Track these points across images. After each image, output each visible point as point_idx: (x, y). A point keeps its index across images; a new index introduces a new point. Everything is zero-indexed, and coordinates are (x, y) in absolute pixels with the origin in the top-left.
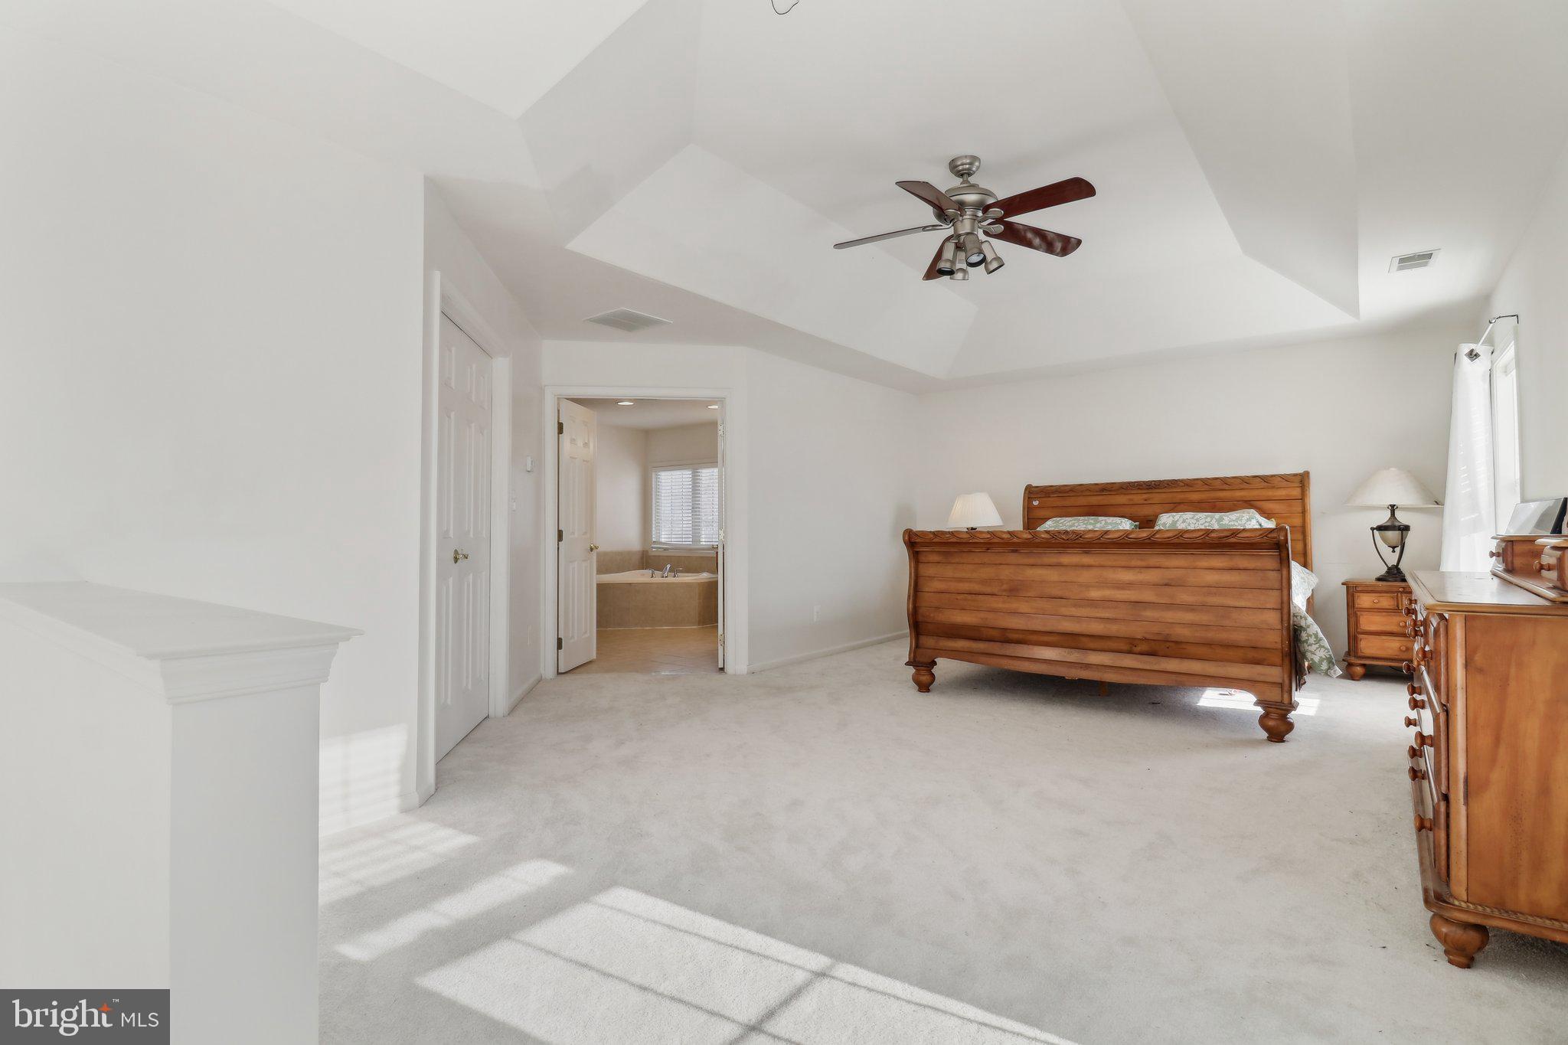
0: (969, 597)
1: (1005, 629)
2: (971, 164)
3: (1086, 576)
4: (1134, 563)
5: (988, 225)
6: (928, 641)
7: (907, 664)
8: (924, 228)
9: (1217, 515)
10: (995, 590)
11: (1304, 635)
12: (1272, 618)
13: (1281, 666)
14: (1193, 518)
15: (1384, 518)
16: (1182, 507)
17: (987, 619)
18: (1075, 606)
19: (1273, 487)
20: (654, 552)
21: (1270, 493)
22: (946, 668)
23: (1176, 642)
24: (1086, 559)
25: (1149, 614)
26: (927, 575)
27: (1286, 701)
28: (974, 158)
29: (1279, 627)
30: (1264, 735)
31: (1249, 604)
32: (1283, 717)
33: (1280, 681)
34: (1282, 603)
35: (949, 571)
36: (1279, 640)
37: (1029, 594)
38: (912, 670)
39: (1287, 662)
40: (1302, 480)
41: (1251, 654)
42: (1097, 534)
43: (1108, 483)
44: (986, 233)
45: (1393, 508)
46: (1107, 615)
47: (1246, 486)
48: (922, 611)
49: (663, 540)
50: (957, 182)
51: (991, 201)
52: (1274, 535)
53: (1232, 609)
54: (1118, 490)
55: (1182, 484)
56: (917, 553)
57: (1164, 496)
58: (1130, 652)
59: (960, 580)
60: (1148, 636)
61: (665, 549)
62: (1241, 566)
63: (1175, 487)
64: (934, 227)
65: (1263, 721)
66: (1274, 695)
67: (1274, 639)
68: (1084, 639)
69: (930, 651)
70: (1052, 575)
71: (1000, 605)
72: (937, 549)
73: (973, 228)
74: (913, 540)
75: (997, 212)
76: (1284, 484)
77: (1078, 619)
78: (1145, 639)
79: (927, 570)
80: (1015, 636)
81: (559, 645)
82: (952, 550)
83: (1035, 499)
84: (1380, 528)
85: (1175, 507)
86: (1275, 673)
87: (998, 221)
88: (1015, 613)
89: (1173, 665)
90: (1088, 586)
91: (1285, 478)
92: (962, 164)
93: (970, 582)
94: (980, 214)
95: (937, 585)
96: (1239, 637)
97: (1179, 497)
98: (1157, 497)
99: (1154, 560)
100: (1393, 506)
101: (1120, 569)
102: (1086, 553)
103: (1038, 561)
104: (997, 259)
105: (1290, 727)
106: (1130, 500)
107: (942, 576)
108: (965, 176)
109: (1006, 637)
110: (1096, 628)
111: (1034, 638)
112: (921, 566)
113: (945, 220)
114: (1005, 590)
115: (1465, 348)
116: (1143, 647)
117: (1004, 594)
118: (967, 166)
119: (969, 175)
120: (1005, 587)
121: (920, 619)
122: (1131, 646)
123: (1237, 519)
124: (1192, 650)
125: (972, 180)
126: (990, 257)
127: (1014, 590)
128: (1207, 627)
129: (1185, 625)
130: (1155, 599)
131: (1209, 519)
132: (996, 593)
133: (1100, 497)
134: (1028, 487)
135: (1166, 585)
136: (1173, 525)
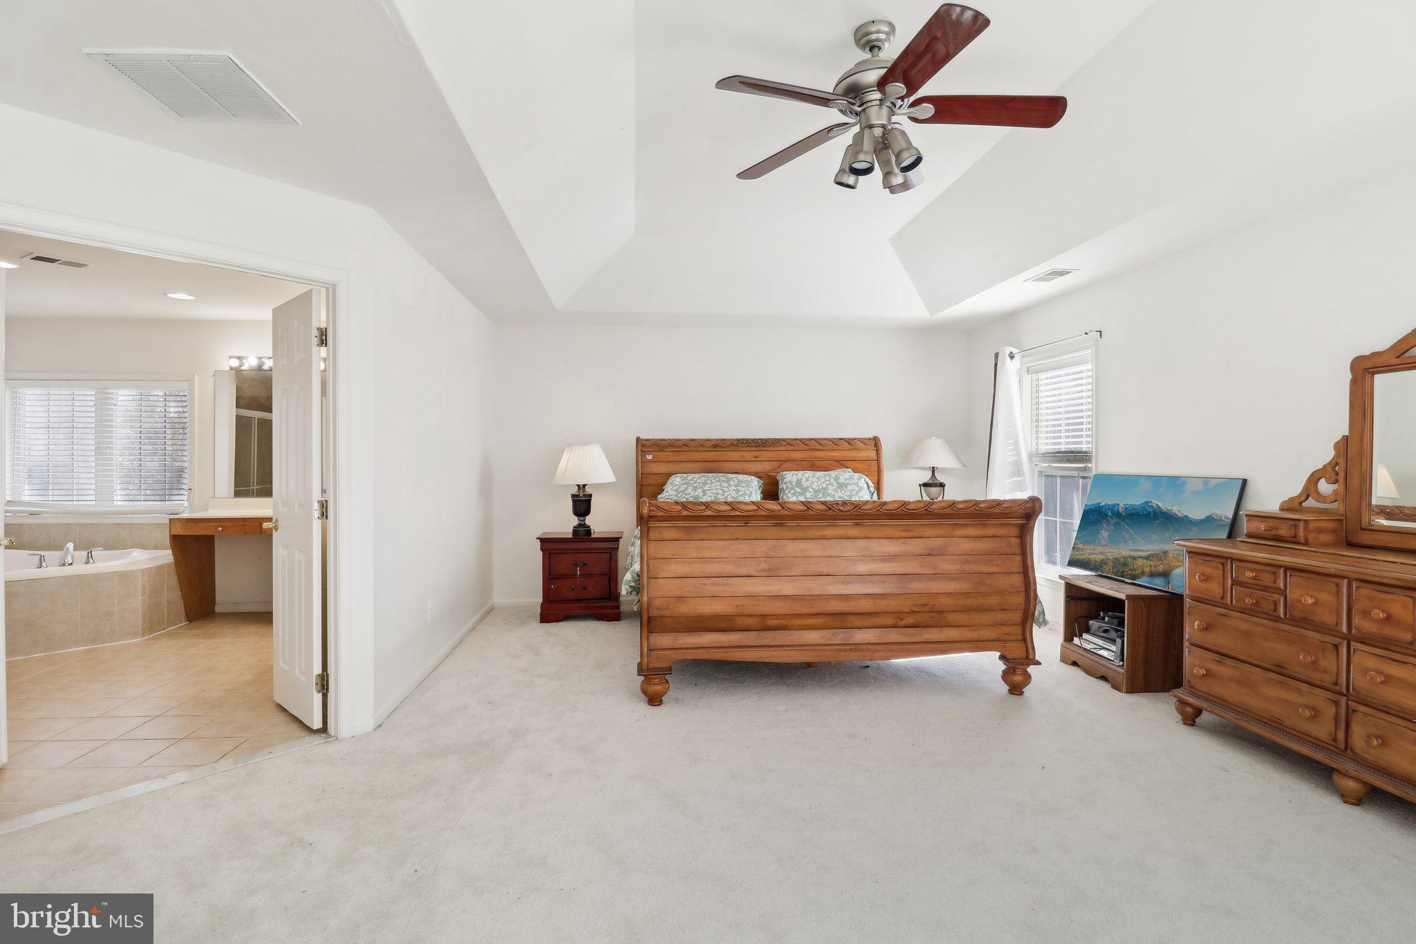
0: (720, 580)
1: (764, 616)
4: (898, 533)
6: (664, 640)
10: (752, 572)
12: (1017, 581)
13: (1021, 624)
14: (814, 477)
15: (926, 477)
16: (788, 464)
21: (854, 454)
23: (940, 612)
25: (916, 586)
26: (662, 556)
27: (1031, 656)
29: (1022, 589)
30: (1007, 689)
31: (999, 570)
32: (1024, 672)
33: (1021, 638)
34: (1025, 566)
35: (691, 550)
36: (1022, 601)
37: (792, 572)
38: (640, 681)
40: (876, 442)
43: (718, 440)
45: (934, 470)
46: (876, 590)
48: (657, 602)
56: (654, 528)
57: (771, 454)
58: (894, 626)
60: (914, 609)
62: (990, 534)
65: (1005, 675)
66: (1016, 651)
67: (1018, 599)
68: (851, 618)
69: (666, 652)
72: (681, 524)
74: (647, 514)
76: (864, 446)
77: (847, 597)
78: (912, 612)
79: (663, 550)
80: (774, 622)
82: (704, 524)
83: (647, 452)
84: (926, 485)
85: (792, 465)
86: (1017, 632)
88: (778, 597)
90: (852, 561)
91: (863, 441)
93: (723, 562)
95: (675, 568)
97: (784, 455)
99: (917, 531)
100: (933, 468)
102: (858, 524)
103: (801, 535)
105: (1028, 681)
106: (742, 457)
107: (682, 556)
109: (765, 624)
110: (865, 605)
111: (797, 622)
114: (763, 570)
115: (1008, 350)
116: (909, 620)
117: (763, 574)
120: (763, 566)
121: (654, 613)
122: (897, 620)
124: (952, 618)
127: (775, 570)
128: (967, 595)
129: (949, 594)
130: (919, 570)
131: (828, 478)
132: (753, 573)
133: (714, 453)
134: (638, 440)
135: (928, 555)
136: (799, 483)
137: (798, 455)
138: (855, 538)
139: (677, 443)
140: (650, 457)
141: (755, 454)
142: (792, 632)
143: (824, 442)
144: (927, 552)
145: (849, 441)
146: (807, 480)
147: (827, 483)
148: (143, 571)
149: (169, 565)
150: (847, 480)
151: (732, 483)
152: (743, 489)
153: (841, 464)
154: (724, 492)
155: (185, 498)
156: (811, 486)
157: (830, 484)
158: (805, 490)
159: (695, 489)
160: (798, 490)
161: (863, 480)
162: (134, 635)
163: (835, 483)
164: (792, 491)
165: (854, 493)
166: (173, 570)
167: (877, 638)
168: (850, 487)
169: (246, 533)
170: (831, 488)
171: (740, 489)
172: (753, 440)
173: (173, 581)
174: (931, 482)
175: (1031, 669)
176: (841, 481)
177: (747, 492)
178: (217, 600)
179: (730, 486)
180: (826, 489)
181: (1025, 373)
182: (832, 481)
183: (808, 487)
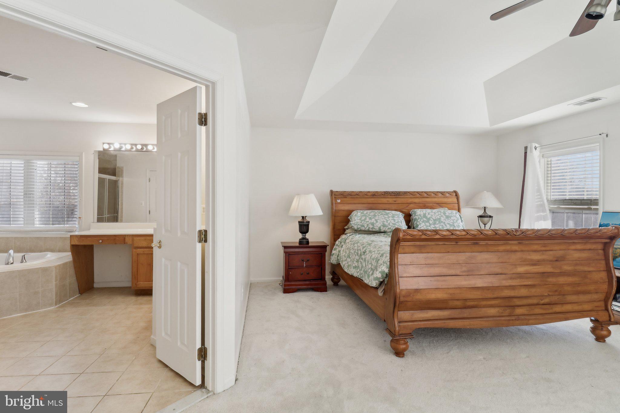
3: (514, 258)
6: (406, 316)
14: (432, 212)
15: (481, 213)
18: (510, 279)
21: (445, 200)
23: (563, 295)
26: (400, 262)
31: (594, 269)
32: (607, 329)
35: (421, 259)
40: (456, 195)
43: (374, 192)
45: (485, 208)
46: (530, 283)
48: (404, 293)
53: (587, 272)
54: (380, 195)
56: (399, 246)
57: (402, 199)
58: (537, 304)
62: (588, 248)
66: (602, 317)
68: (515, 300)
69: (408, 323)
71: (463, 283)
77: (513, 287)
78: (549, 295)
83: (338, 199)
84: (481, 216)
95: (413, 271)
97: (410, 200)
100: (485, 207)
106: (388, 201)
111: (484, 303)
115: (533, 145)
116: (547, 301)
121: (402, 299)
127: (471, 271)
129: (569, 285)
130: (552, 270)
131: (439, 213)
132: (458, 273)
133: (373, 199)
134: (332, 192)
135: (556, 261)
136: (425, 216)
137: (416, 200)
138: (516, 251)
139: (353, 193)
140: (339, 201)
141: (394, 199)
142: (480, 309)
143: (430, 193)
144: (555, 259)
145: (442, 193)
146: (429, 214)
147: (440, 216)
148: (56, 267)
149: (70, 262)
153: (439, 205)
155: (77, 223)
156: (432, 218)
158: (429, 219)
159: (370, 219)
160: (425, 219)
161: (458, 214)
162: (51, 305)
163: (444, 216)
164: (422, 220)
165: (455, 221)
166: (72, 265)
167: (528, 312)
168: (452, 218)
169: (116, 244)
170: (442, 218)
172: (392, 192)
173: (71, 271)
174: (483, 215)
176: (447, 214)
177: (399, 221)
178: (95, 280)
179: (389, 217)
180: (440, 219)
181: (541, 157)
182: (442, 214)
183: (430, 218)
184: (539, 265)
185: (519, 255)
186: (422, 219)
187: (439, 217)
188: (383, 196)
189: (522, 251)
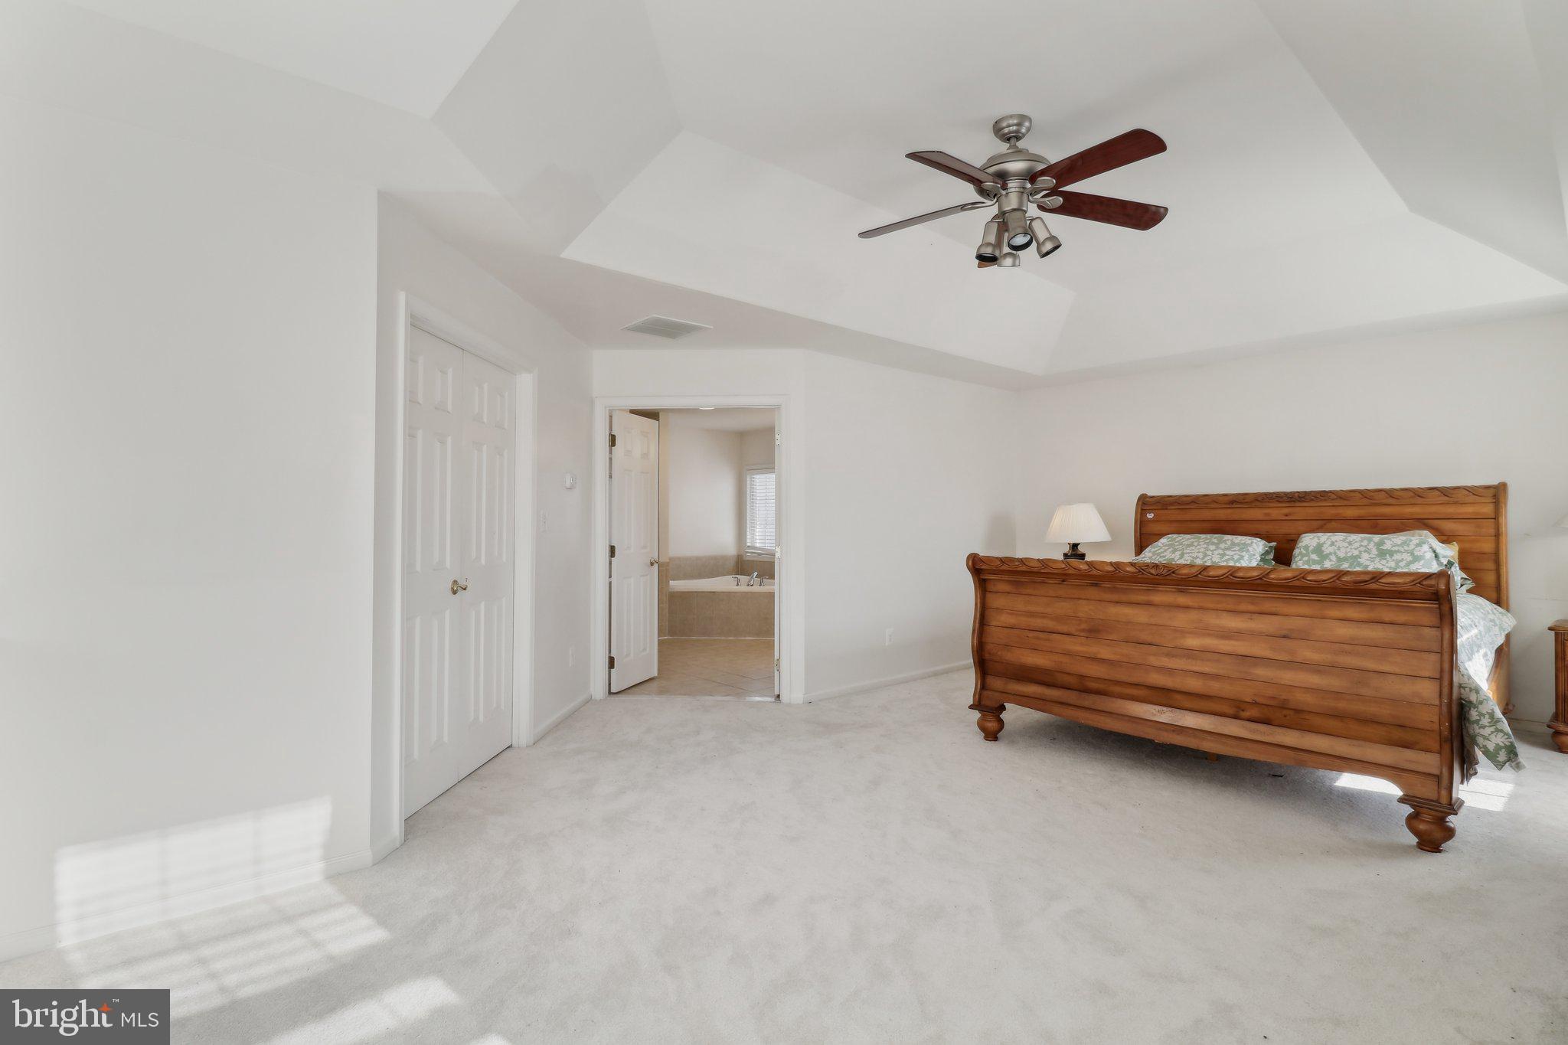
0: (1041, 635)
1: (1082, 677)
2: (1019, 125)
3: (1181, 620)
4: (1243, 607)
5: (1042, 197)
6: (996, 683)
7: (971, 707)
8: (963, 207)
9: (1377, 538)
10: (1073, 630)
11: (1474, 714)
12: (1428, 690)
13: (1440, 753)
14: (1344, 540)
16: (1334, 524)
17: (1061, 662)
18: (1168, 655)
19: (1456, 503)
20: (749, 557)
21: (1451, 510)
22: (1014, 714)
23: (1297, 711)
24: (1182, 599)
25: (1261, 672)
26: (995, 606)
27: (1444, 800)
28: (1023, 118)
29: (1437, 702)
30: (1414, 840)
31: (1397, 670)
32: (1441, 821)
33: (1436, 771)
34: (1442, 671)
35: (1019, 603)
36: (1436, 719)
37: (1113, 637)
38: (976, 715)
39: (1447, 747)
40: (1496, 494)
41: (1398, 734)
42: (1194, 570)
43: (1239, 494)
44: (1042, 208)
46: (1206, 669)
47: (1420, 500)
48: (989, 647)
49: (758, 545)
50: (1003, 147)
51: (1041, 167)
52: (1432, 582)
53: (1371, 674)
54: (1251, 502)
55: (1333, 496)
56: (984, 580)
57: (1311, 511)
58: (1236, 717)
59: (1032, 614)
60: (1259, 700)
61: (760, 554)
62: (1387, 619)
63: (1325, 500)
64: (974, 205)
65: (1411, 820)
66: (1427, 790)
67: (1430, 718)
68: (1178, 696)
69: (997, 694)
70: (1140, 615)
71: (1078, 648)
72: (1006, 577)
73: (1021, 203)
74: (977, 567)
75: (1048, 181)
76: (1472, 498)
77: (1170, 671)
78: (1255, 703)
79: (996, 601)
80: (1095, 686)
81: (611, 663)
82: (1023, 579)
83: (1150, 511)
85: (1324, 525)
86: (1430, 762)
87: (1054, 192)
88: (1094, 659)
89: (1290, 738)
90: (1183, 632)
91: (1471, 491)
92: (1009, 126)
93: (1044, 617)
94: (1029, 186)
95: (1005, 619)
96: (1384, 712)
97: (1331, 513)
98: (1300, 511)
99: (1268, 606)
101: (1225, 614)
102: (1181, 591)
103: (1124, 598)
104: (1052, 238)
105: (1450, 833)
106: (1266, 514)
107: (1011, 609)
108: (1013, 141)
109: (1083, 687)
110: (1194, 684)
111: (1117, 689)
112: (989, 596)
113: (988, 195)
114: (1083, 630)
116: (1253, 712)
117: (1082, 634)
118: (1015, 128)
119: (1018, 138)
121: (987, 656)
122: (1236, 710)
123: (1404, 543)
124: (1317, 721)
125: (1021, 144)
126: (1042, 235)
127: (1094, 631)
128: (1337, 695)
129: (1307, 690)
130: (1268, 654)
131: (1365, 543)
132: (1073, 632)
133: (1229, 511)
134: (1143, 498)
135: (1284, 637)
136: (1319, 548)
137: (1350, 512)
138: (1187, 607)
139: (1185, 499)
140: (1150, 516)
141: (1286, 511)
142: (1114, 699)
143: (1400, 493)
144: (1284, 632)
145: (1444, 492)
146: (1332, 544)
150: (1398, 545)
151: (1222, 546)
152: (1232, 553)
154: (1205, 555)
156: (1335, 553)
157: (1365, 551)
158: (1324, 557)
159: (1175, 551)
160: (1314, 557)
164: (1305, 559)
165: (1404, 562)
167: (1212, 726)
168: (1397, 557)
170: (1365, 556)
171: (1228, 552)
172: (1285, 494)
175: (1453, 820)
176: (1384, 547)
179: (1217, 548)
180: (1358, 557)
182: (1371, 547)
183: (1330, 554)
184: (1237, 640)
185: (1193, 615)
186: (1305, 555)
187: (1356, 553)
188: (1258, 504)
189: (1200, 608)
